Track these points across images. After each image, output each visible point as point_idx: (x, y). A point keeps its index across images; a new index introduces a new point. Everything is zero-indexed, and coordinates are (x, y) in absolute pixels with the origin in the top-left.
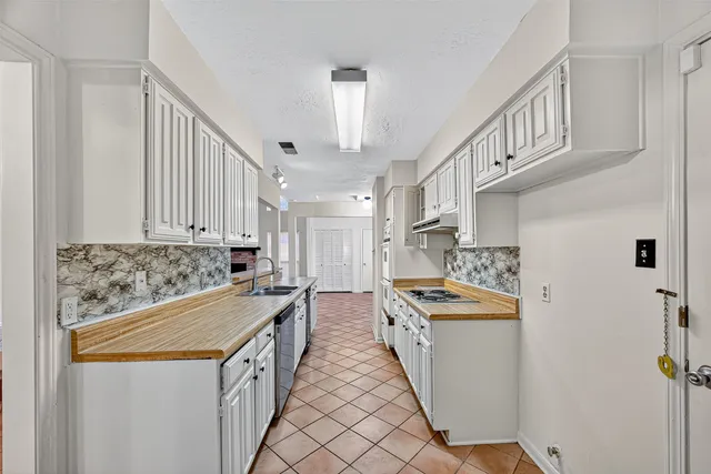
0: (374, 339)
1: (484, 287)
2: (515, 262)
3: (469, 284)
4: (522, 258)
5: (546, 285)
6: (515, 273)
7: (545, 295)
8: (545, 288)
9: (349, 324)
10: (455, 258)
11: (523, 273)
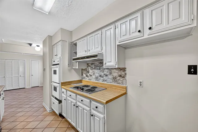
0: (46, 110)
1: (105, 83)
2: (123, 73)
3: (97, 82)
4: (127, 72)
5: (141, 81)
6: (124, 77)
7: (141, 85)
8: (141, 82)
9: (29, 106)
10: (88, 72)
11: (127, 77)
